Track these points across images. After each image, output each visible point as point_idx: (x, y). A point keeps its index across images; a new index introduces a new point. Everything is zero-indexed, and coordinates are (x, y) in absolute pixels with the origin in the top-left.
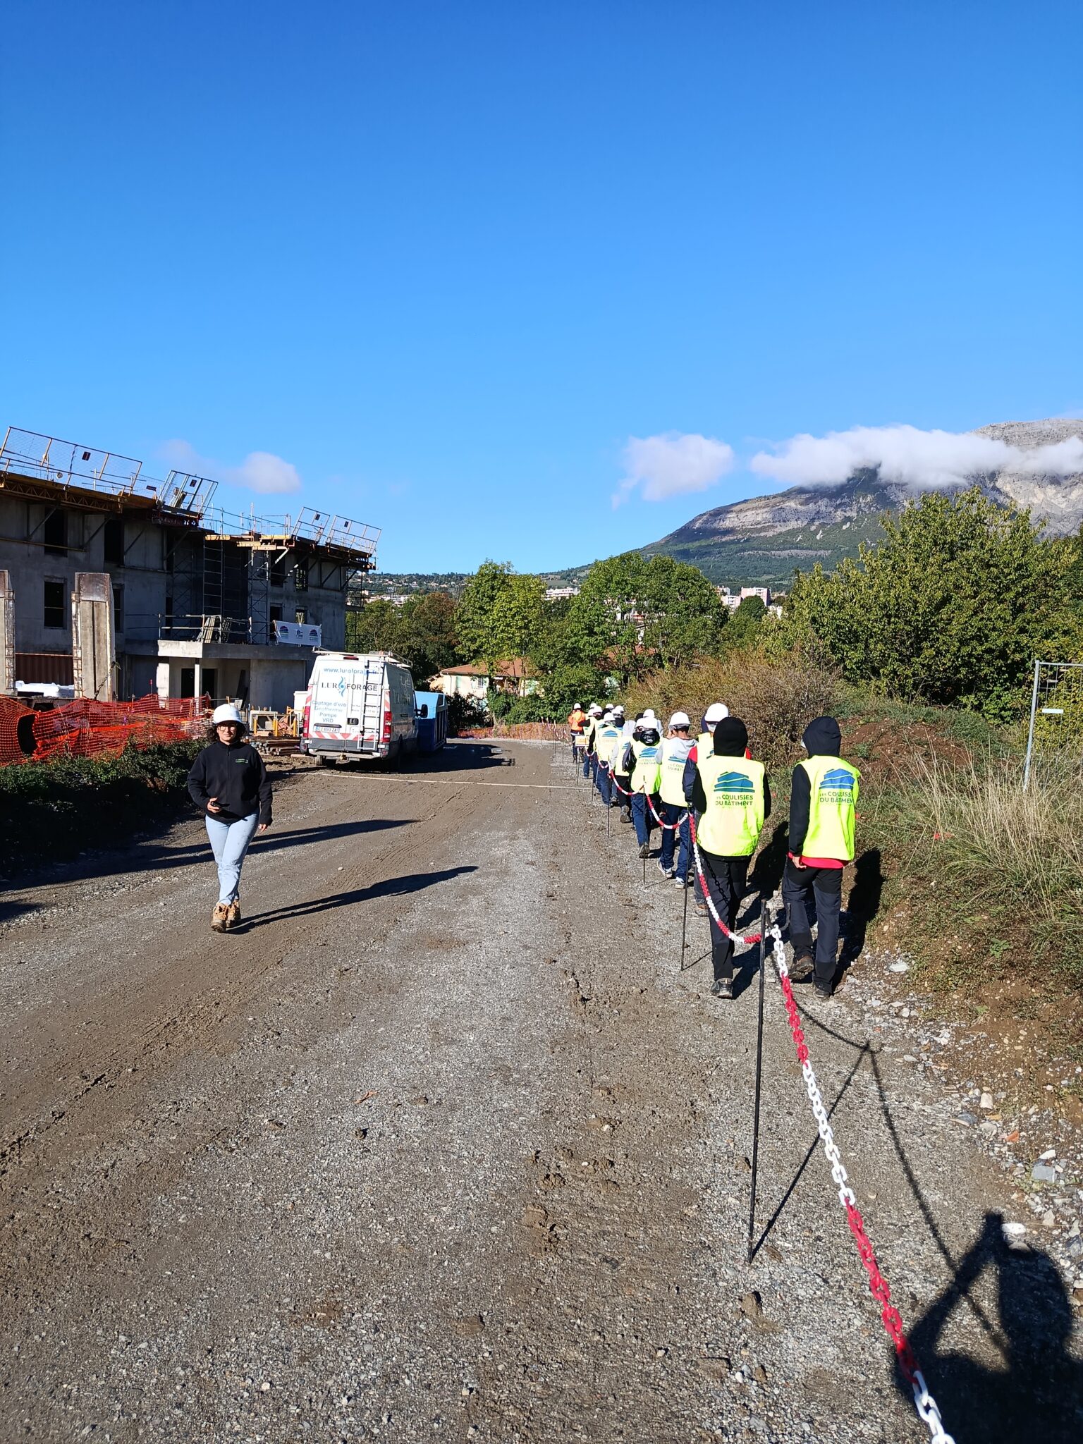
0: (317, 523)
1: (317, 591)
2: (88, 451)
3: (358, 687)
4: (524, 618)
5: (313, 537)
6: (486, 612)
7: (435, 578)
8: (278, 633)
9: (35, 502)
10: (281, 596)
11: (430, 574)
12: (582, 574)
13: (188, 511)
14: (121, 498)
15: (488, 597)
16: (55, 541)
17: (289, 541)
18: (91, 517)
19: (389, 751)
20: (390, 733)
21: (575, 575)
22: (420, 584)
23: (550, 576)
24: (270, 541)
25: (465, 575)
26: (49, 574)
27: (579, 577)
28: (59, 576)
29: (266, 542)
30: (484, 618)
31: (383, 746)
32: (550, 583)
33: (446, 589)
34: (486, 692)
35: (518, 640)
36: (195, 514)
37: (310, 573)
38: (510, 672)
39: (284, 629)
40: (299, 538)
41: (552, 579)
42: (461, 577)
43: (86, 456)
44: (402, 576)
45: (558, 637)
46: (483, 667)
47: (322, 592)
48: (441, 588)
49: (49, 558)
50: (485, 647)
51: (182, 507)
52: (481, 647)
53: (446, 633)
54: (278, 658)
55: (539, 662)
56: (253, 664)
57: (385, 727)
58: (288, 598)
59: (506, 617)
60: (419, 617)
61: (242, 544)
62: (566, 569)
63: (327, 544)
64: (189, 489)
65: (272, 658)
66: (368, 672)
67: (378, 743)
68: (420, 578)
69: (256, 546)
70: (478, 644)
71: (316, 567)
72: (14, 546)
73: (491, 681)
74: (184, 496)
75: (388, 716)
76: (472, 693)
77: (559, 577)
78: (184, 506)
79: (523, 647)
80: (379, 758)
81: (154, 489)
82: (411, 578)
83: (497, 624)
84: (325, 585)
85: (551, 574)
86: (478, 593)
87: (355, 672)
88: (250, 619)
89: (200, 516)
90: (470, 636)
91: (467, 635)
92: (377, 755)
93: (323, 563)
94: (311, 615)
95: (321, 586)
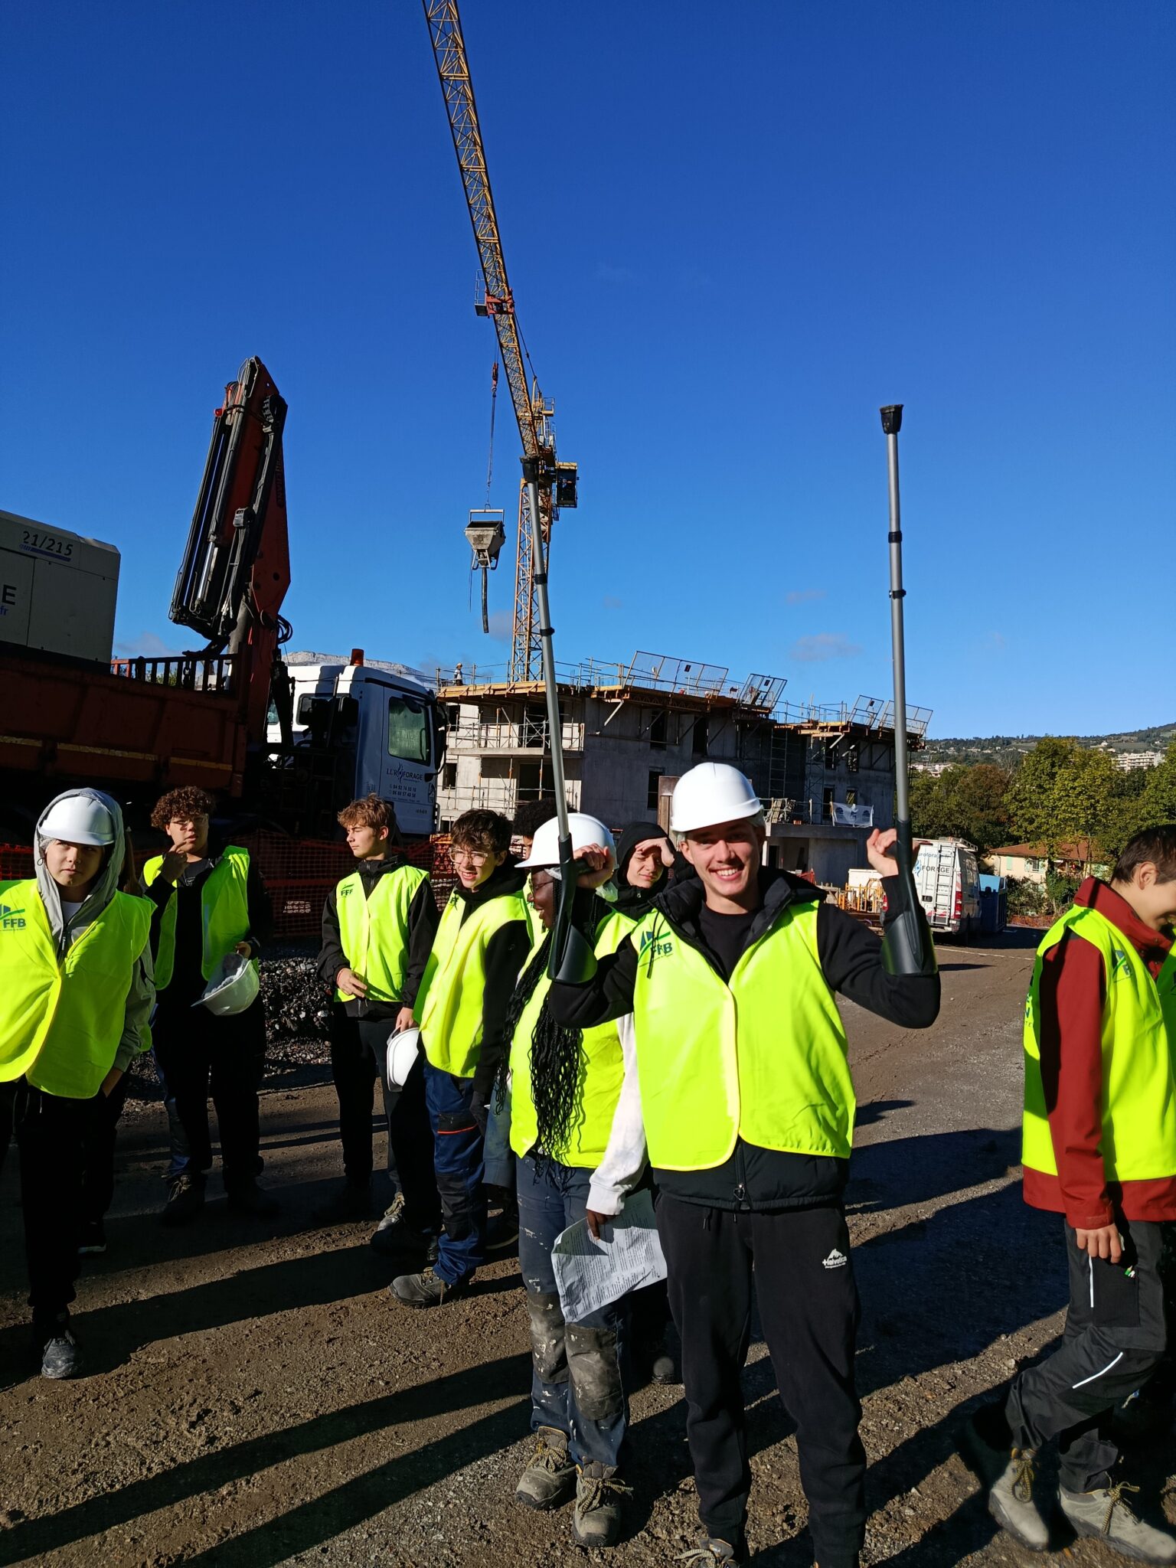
0: (870, 709)
1: (866, 772)
2: (689, 664)
3: (933, 869)
4: (1090, 797)
5: (866, 722)
6: (1046, 790)
7: (977, 742)
8: (833, 814)
9: (646, 707)
10: (834, 778)
11: (971, 738)
12: (1167, 735)
13: (760, 707)
14: (711, 700)
15: (1048, 775)
16: (658, 739)
17: (844, 728)
18: (684, 716)
19: (961, 926)
20: (961, 911)
21: (1158, 735)
22: (959, 750)
23: (1124, 737)
24: (826, 727)
25: (1014, 739)
26: (653, 765)
27: (1163, 738)
28: (659, 766)
29: (822, 729)
30: (1043, 797)
31: (954, 922)
32: (1123, 745)
33: (991, 755)
34: (1044, 876)
35: (1082, 821)
36: (766, 709)
37: (862, 756)
38: (1073, 856)
39: (839, 811)
40: (854, 724)
41: (1126, 741)
42: (1007, 742)
43: (688, 669)
44: (937, 742)
45: (1132, 818)
46: (1041, 849)
47: (872, 773)
48: (984, 754)
49: (653, 752)
50: (1045, 827)
51: (756, 704)
52: (1039, 827)
53: (994, 809)
54: (834, 837)
55: (1108, 846)
56: (812, 843)
57: (956, 905)
58: (840, 779)
59: (1069, 796)
60: (964, 791)
61: (803, 732)
62: (1144, 728)
63: (879, 727)
64: (765, 689)
65: (828, 837)
66: (940, 856)
67: (949, 919)
68: (958, 743)
69: (817, 733)
70: (1035, 824)
71: (867, 750)
72: (630, 744)
73: (1051, 864)
74: (759, 694)
75: (959, 895)
76: (1027, 877)
77: (1135, 738)
78: (758, 703)
79: (1089, 828)
80: (951, 932)
81: (735, 690)
82: (948, 743)
83: (1059, 804)
84: (875, 766)
85: (1125, 734)
86: (1036, 769)
87: (930, 855)
88: (811, 801)
89: (770, 710)
90: (1027, 817)
91: (1023, 815)
92: (949, 929)
93: (874, 746)
94: (861, 795)
95: (871, 767)
